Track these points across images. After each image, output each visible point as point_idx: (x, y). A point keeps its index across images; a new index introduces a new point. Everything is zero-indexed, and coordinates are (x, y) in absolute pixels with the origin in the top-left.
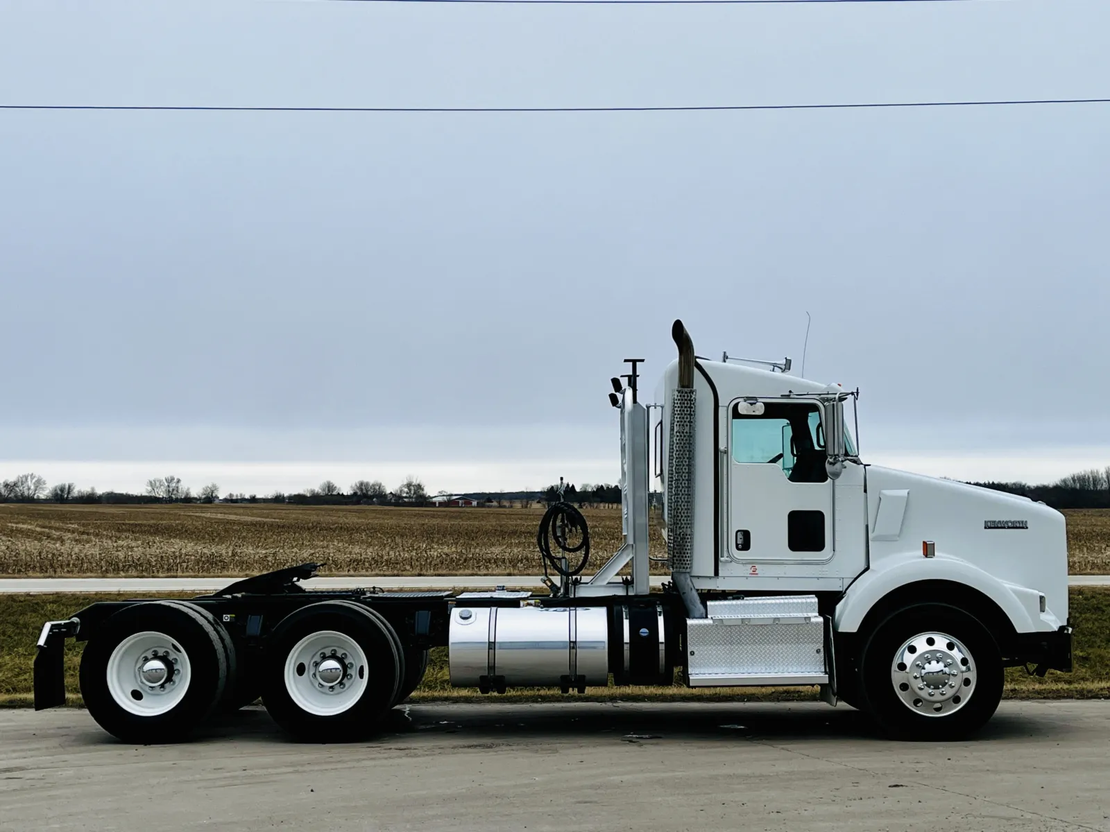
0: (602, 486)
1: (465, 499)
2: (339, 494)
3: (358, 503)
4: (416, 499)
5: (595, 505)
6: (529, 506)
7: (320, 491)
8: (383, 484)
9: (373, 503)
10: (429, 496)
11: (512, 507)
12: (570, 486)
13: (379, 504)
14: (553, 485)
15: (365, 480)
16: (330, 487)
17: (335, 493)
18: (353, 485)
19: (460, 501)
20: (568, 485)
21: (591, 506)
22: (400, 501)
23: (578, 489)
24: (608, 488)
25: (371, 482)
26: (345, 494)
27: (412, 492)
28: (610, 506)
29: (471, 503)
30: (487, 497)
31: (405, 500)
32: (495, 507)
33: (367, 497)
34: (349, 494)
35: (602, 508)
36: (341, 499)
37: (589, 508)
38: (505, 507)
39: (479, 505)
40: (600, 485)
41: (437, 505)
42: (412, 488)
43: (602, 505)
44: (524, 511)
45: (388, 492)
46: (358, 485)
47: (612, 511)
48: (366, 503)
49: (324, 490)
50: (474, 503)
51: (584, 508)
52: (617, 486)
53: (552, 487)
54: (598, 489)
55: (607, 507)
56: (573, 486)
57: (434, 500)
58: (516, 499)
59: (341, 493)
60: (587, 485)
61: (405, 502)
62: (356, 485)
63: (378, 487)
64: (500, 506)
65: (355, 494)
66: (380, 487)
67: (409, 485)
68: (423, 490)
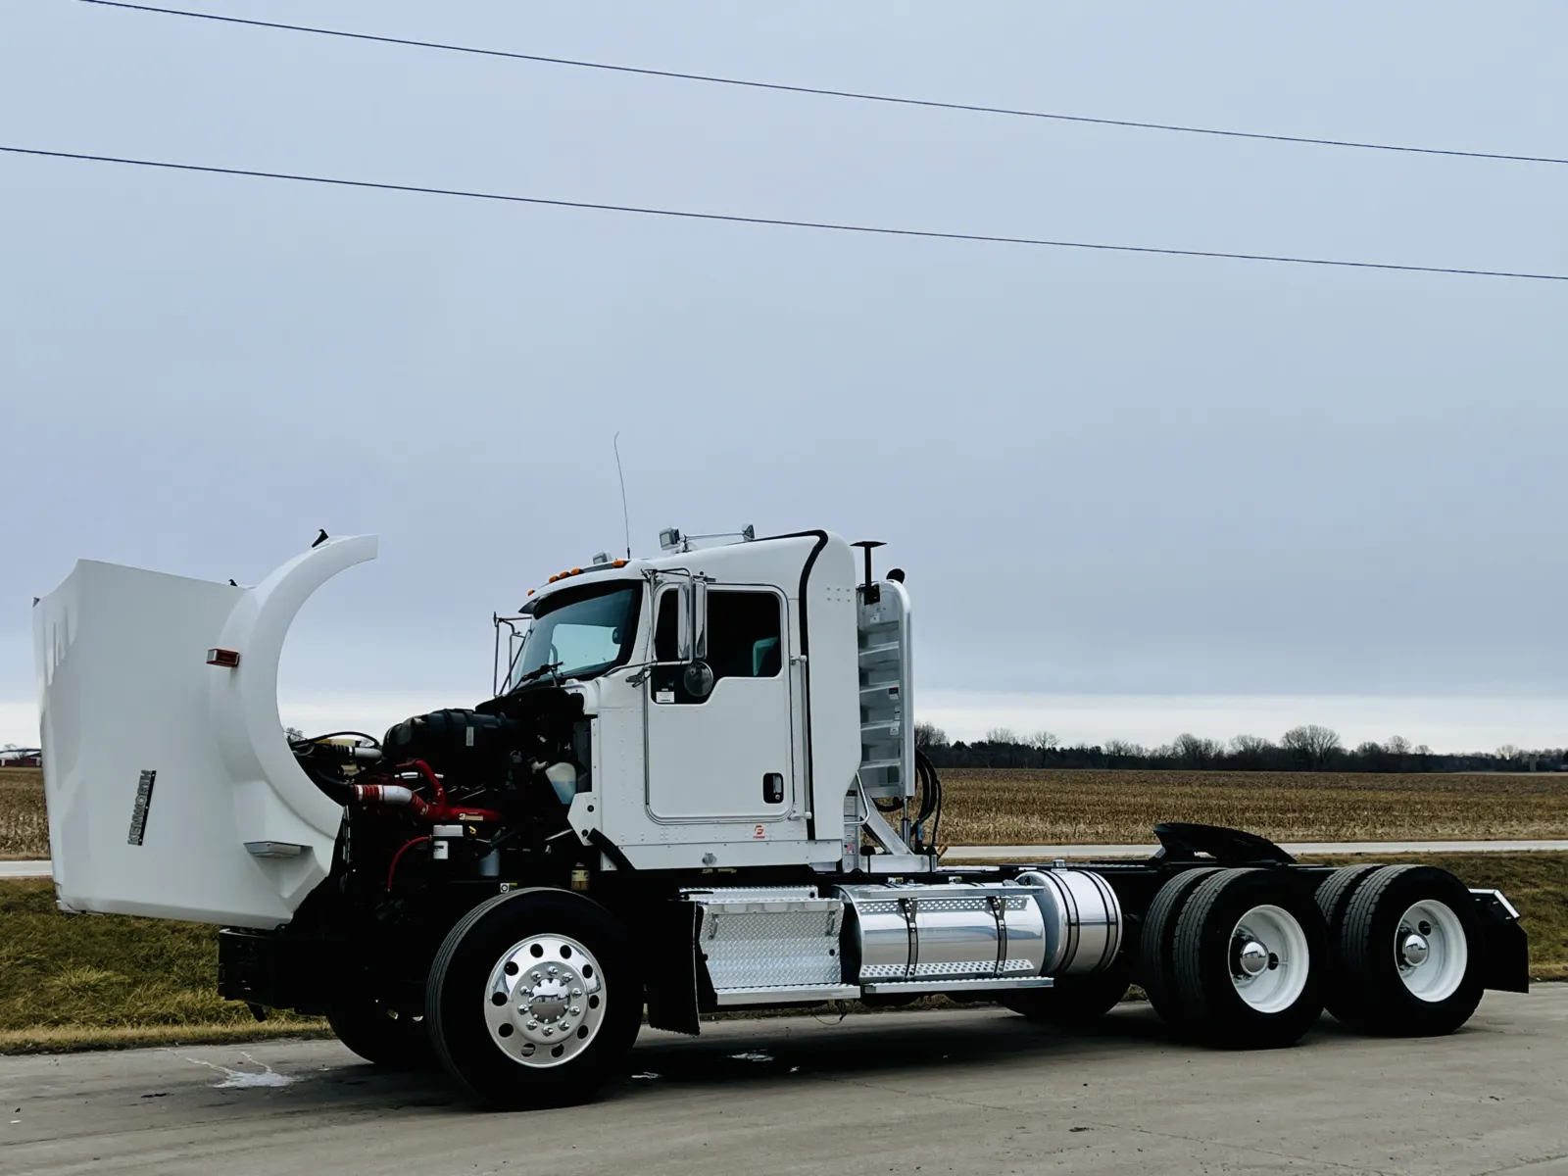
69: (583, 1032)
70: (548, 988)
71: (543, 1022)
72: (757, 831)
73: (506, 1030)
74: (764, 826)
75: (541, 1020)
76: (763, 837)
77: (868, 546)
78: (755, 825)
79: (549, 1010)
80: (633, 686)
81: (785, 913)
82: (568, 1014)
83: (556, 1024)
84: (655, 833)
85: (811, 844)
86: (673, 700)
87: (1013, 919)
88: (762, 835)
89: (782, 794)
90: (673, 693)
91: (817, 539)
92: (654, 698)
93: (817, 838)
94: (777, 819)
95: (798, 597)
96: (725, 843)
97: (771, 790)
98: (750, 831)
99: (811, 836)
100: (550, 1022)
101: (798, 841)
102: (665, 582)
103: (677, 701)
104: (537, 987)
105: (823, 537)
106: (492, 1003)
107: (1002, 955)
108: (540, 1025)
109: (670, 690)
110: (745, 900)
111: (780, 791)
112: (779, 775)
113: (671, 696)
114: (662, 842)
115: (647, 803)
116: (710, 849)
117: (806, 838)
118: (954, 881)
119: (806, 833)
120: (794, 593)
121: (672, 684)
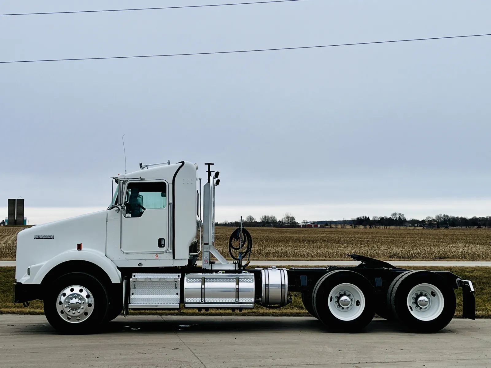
0: (383, 217)
1: (315, 224)
2: (255, 221)
3: (264, 226)
4: (291, 224)
5: (378, 227)
6: (345, 227)
7: (246, 220)
8: (276, 217)
9: (271, 226)
10: (297, 223)
11: (336, 228)
12: (367, 218)
13: (274, 227)
14: (358, 217)
15: (267, 215)
16: (251, 218)
17: (253, 221)
18: (262, 217)
19: (312, 225)
20: (366, 217)
21: (376, 227)
22: (284, 225)
23: (371, 219)
24: (386, 218)
25: (270, 216)
26: (258, 221)
27: (290, 221)
28: (385, 227)
29: (318, 226)
30: (326, 223)
31: (286, 224)
32: (328, 228)
33: (268, 223)
34: (260, 222)
35: (381, 228)
36: (256, 224)
37: (375, 228)
38: (332, 228)
39: (321, 227)
40: (382, 217)
41: (301, 227)
42: (289, 219)
43: (381, 227)
44: (342, 230)
45: (278, 221)
46: (264, 217)
47: (386, 230)
48: (267, 226)
49: (248, 220)
50: (319, 226)
51: (372, 228)
52: (390, 218)
53: (358, 218)
54: (381, 219)
55: (384, 228)
56: (368, 218)
57: (299, 224)
58: (339, 224)
59: (256, 221)
60: (376, 217)
61: (286, 225)
62: (263, 217)
63: (273, 218)
64: (331, 227)
65: (263, 221)
66: (274, 219)
67: (288, 217)
68: (294, 219)
69: (86, 314)
70: (74, 301)
71: (73, 310)
72: (156, 256)
73: (62, 312)
74: (158, 255)
75: (72, 310)
76: (158, 258)
77: (209, 164)
78: (155, 254)
79: (74, 307)
80: (118, 212)
81: (159, 281)
82: (80, 309)
83: (77, 311)
84: (124, 257)
85: (175, 261)
86: (131, 216)
87: (242, 285)
88: (158, 257)
89: (164, 245)
90: (131, 214)
91: (181, 164)
92: (125, 216)
93: (175, 258)
94: (162, 253)
95: (172, 183)
96: (146, 260)
97: (161, 243)
98: (154, 256)
99: (174, 258)
100: (76, 310)
101: (170, 259)
102: (128, 180)
103: (132, 217)
104: (71, 300)
105: (183, 163)
106: (59, 304)
107: (237, 297)
108: (71, 311)
109: (130, 213)
110: (145, 277)
111: (164, 244)
112: (164, 239)
113: (130, 215)
114: (125, 259)
115: (121, 248)
116: (140, 262)
117: (172, 258)
118: (245, 273)
119: (172, 257)
120: (171, 182)
121: (131, 212)
